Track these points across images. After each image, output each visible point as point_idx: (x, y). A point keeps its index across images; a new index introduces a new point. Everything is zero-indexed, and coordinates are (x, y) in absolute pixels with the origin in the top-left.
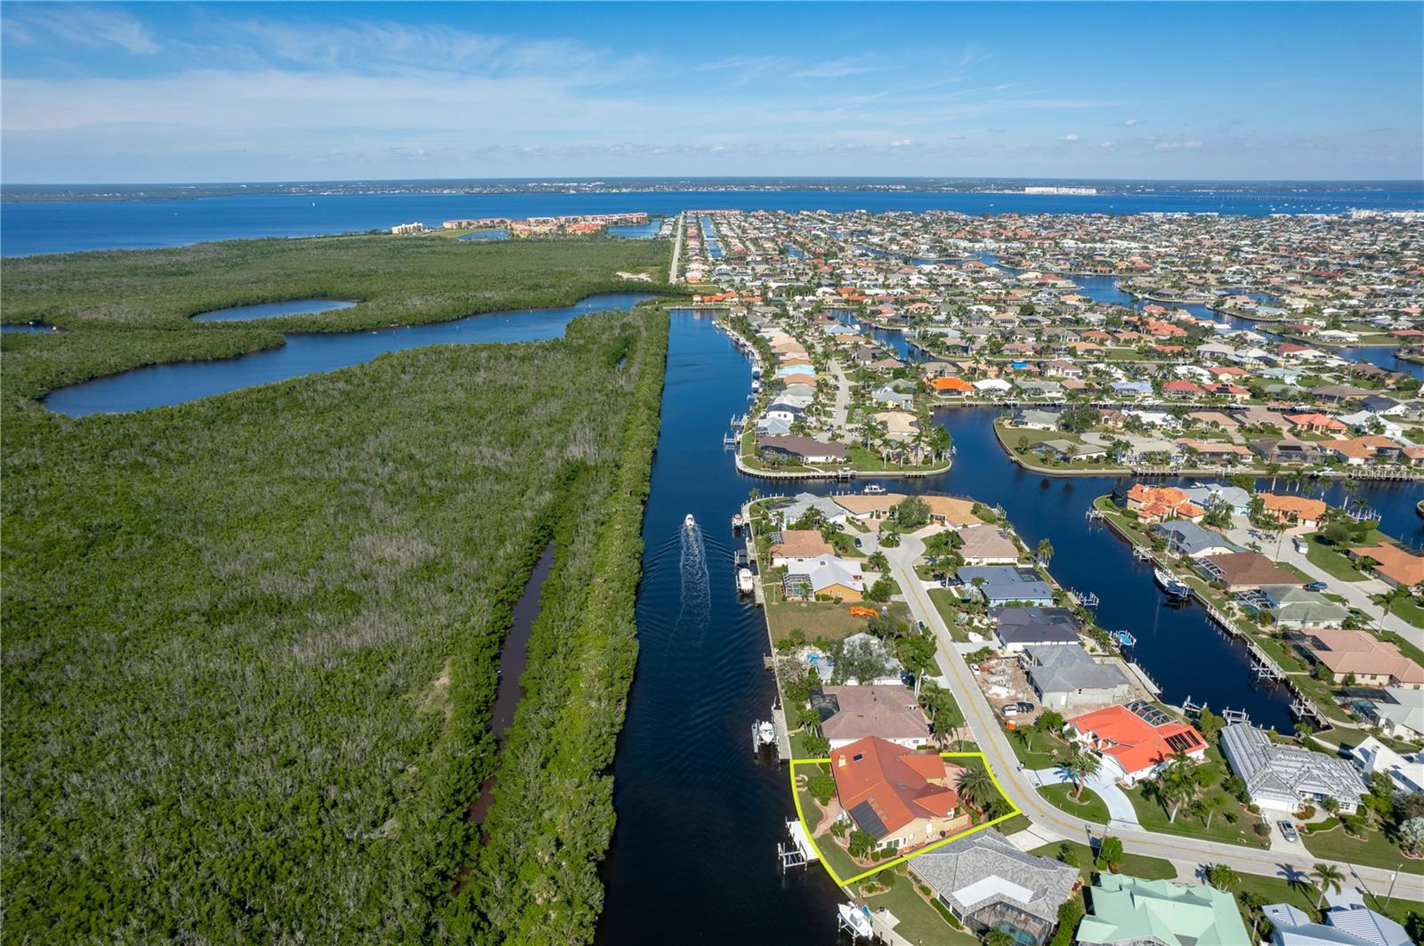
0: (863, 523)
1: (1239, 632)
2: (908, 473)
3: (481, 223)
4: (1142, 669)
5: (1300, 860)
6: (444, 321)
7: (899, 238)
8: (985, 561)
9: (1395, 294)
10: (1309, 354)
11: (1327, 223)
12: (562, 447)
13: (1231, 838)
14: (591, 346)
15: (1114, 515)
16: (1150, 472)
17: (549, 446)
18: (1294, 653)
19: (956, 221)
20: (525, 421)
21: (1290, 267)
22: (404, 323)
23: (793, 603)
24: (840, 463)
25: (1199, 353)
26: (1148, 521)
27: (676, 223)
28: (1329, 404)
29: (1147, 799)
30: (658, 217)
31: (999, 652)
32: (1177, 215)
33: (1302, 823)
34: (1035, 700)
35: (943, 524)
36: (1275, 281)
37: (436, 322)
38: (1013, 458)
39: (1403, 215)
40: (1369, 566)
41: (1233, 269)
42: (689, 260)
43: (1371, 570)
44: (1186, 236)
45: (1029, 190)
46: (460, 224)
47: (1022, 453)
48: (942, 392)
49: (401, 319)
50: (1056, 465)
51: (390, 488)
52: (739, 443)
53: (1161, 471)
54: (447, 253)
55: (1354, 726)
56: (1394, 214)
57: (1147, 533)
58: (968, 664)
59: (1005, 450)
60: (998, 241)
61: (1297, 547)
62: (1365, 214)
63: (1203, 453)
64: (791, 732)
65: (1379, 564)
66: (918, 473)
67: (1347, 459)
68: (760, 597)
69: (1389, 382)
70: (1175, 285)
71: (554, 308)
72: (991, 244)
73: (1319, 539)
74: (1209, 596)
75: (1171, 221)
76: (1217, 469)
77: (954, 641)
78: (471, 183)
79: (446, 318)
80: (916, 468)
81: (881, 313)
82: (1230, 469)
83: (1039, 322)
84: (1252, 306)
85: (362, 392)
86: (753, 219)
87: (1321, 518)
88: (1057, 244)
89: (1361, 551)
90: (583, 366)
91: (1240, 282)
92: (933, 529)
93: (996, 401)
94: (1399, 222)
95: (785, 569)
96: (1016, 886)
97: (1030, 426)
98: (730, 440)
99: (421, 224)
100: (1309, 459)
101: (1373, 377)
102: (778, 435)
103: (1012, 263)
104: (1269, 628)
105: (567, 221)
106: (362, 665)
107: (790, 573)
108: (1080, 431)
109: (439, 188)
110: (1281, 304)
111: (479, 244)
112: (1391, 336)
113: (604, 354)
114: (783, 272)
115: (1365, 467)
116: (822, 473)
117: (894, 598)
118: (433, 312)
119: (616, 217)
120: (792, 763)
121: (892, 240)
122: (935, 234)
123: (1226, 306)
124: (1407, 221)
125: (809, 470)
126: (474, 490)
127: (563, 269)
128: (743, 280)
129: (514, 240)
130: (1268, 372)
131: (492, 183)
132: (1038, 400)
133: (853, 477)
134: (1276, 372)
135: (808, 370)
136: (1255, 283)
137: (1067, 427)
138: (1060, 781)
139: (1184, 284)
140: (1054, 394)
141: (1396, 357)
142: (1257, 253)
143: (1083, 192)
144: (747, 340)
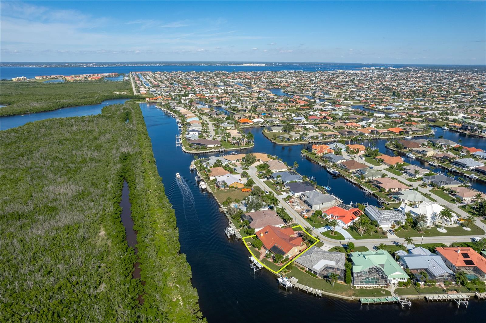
0: (234, 164)
1: (356, 183)
2: (242, 148)
3: (52, 77)
4: (335, 196)
5: (396, 239)
6: (50, 111)
7: (209, 79)
8: (278, 171)
9: (357, 91)
10: (343, 107)
11: (332, 73)
12: (117, 149)
13: (378, 237)
14: (114, 116)
15: (309, 154)
16: (314, 142)
17: (112, 149)
18: (373, 186)
19: (225, 74)
20: (99, 142)
21: (328, 85)
22: (32, 112)
23: (222, 190)
24: (219, 146)
25: (314, 108)
26: (319, 155)
27: (129, 76)
28: (353, 120)
29: (353, 231)
30: (122, 74)
31: (293, 196)
32: (291, 71)
33: (393, 230)
34: (310, 209)
35: (260, 162)
36: (326, 88)
37: (46, 111)
38: (272, 141)
39: (350, 71)
40: (381, 161)
41: (313, 85)
42: (139, 87)
43: (382, 162)
44: (296, 77)
45: (244, 65)
46: (43, 77)
47: (275, 139)
48: (243, 123)
49: (31, 110)
50: (286, 142)
51: (52, 169)
52: (181, 143)
53: (317, 141)
54: (41, 87)
55: (394, 203)
56: (348, 71)
57: (321, 159)
58: (285, 201)
59: (269, 139)
60: (241, 79)
61: (362, 158)
62: (341, 71)
63: (327, 135)
64: (238, 230)
65: (384, 160)
66: (245, 148)
67: (364, 134)
68: (210, 190)
69: (366, 114)
70: (299, 90)
71: (94, 104)
72: (240, 80)
73: (366, 156)
74: (345, 174)
75: (290, 73)
76: (331, 140)
77: (278, 195)
78: (41, 64)
79: (50, 110)
80: (244, 146)
81: (213, 101)
82: (335, 139)
83: (263, 102)
84: (322, 95)
85: (24, 137)
86: (157, 74)
87: (365, 150)
88: (260, 80)
89: (378, 157)
90: (114, 122)
91: (316, 89)
92: (257, 164)
93: (260, 125)
94: (350, 73)
95: (216, 180)
96: (330, 261)
97: (274, 131)
98: (178, 143)
99: (25, 77)
100: (355, 135)
101: (361, 113)
102: (195, 139)
103: (248, 86)
104: (364, 180)
105: (87, 76)
106: (67, 231)
107: (218, 181)
108: (289, 132)
109: (27, 65)
110: (330, 95)
111: (53, 84)
112: (361, 102)
113: (120, 118)
114: (175, 90)
115: (369, 136)
116: (214, 150)
117: (254, 185)
118: (44, 107)
119: (106, 74)
120: (243, 239)
121: (207, 80)
122: (220, 78)
123: (315, 96)
124: (351, 73)
125: (209, 150)
126: (88, 166)
127: (92, 91)
128: (161, 93)
129: (68, 82)
130: (335, 113)
131: (50, 64)
132: (273, 124)
133: (224, 151)
134: (337, 112)
135: (197, 119)
136: (320, 89)
137: (285, 131)
138: (327, 230)
139: (301, 90)
140: (277, 122)
141: (364, 108)
142: (317, 81)
143: (261, 65)
144: (171, 111)
